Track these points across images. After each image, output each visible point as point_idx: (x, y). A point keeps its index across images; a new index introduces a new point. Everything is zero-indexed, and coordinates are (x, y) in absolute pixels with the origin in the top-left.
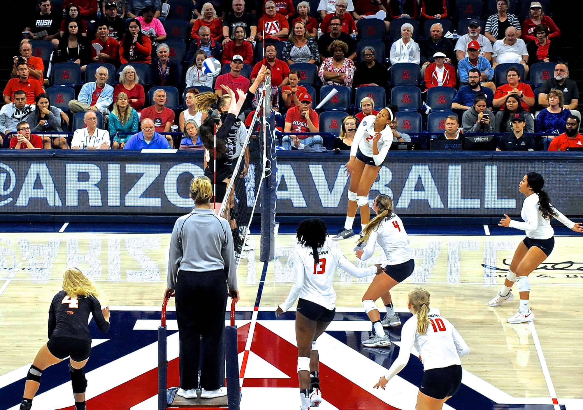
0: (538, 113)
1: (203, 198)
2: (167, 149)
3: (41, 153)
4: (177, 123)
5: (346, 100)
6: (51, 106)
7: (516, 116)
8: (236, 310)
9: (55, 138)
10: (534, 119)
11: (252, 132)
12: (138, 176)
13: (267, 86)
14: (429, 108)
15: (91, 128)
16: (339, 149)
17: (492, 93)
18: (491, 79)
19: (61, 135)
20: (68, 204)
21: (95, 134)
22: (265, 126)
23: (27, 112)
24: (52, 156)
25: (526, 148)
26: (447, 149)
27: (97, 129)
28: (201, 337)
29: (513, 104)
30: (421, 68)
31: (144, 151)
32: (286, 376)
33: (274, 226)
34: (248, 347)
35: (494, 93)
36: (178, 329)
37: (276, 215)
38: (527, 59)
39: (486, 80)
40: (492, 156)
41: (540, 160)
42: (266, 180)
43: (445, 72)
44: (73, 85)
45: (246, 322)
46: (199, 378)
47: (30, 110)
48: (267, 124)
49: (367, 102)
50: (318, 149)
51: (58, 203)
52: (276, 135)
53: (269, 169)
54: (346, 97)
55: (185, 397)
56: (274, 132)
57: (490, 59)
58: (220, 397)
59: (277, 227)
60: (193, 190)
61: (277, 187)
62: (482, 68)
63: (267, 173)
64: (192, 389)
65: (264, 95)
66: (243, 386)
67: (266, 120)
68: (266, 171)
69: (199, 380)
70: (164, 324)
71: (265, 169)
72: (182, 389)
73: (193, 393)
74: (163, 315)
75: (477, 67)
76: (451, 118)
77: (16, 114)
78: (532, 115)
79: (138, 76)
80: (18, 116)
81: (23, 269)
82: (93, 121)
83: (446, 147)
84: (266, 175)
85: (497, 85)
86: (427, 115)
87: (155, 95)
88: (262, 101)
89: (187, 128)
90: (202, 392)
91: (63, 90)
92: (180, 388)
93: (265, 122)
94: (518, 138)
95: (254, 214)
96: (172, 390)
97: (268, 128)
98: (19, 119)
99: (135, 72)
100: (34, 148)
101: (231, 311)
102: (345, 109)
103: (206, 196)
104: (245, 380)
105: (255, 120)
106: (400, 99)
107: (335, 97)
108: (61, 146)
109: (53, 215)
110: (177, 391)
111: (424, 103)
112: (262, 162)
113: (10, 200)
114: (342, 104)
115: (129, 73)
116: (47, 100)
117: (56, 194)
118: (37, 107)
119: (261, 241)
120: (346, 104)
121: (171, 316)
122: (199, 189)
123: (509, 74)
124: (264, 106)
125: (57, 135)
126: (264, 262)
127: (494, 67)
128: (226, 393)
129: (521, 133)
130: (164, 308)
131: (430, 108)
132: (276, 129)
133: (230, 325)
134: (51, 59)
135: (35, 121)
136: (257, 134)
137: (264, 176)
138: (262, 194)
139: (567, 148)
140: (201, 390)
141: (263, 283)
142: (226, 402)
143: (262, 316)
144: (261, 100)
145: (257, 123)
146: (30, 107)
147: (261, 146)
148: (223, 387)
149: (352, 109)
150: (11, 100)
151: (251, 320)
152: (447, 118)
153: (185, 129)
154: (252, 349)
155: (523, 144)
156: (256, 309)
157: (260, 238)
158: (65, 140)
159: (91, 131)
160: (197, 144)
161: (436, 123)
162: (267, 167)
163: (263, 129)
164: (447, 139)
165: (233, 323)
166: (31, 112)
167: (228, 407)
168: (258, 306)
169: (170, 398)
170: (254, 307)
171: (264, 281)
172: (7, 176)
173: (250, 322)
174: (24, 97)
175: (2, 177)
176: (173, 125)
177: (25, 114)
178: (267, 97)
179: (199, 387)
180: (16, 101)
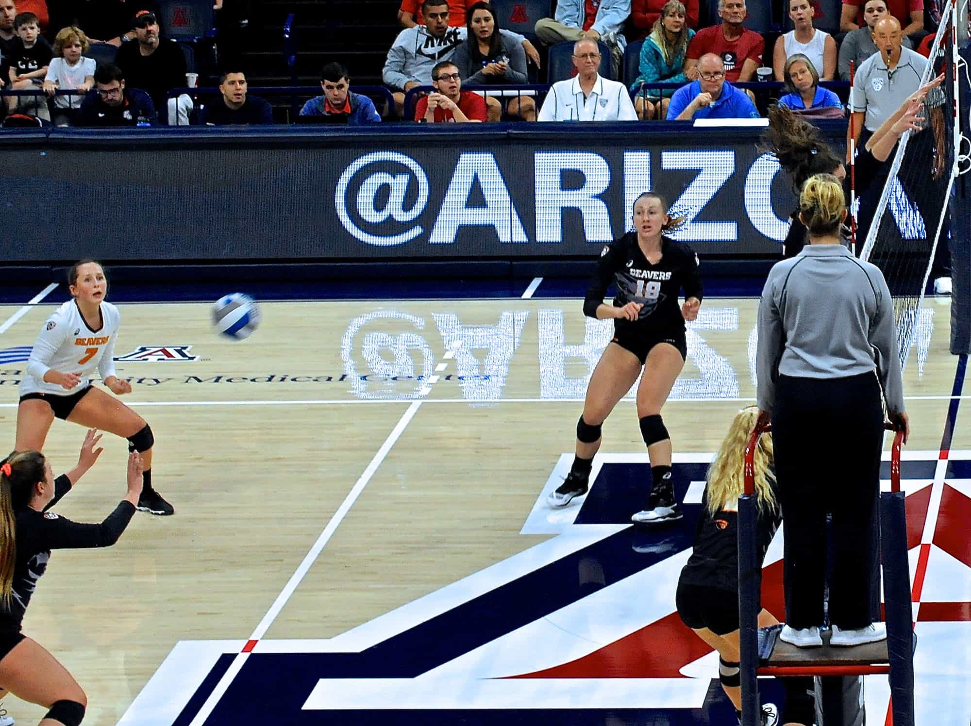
1: (827, 221)
2: (749, 117)
3: (482, 129)
4: (768, 61)
6: (501, 31)
8: (902, 459)
9: (511, 98)
12: (689, 176)
15: (585, 75)
19: (522, 92)
20: (540, 238)
21: (597, 88)
22: (957, 67)
23: (450, 41)
24: (506, 137)
27: (599, 77)
28: (829, 517)
34: (928, 536)
42: (960, 180)
45: (923, 483)
46: (826, 603)
47: (455, 38)
48: (960, 62)
51: (520, 236)
53: (967, 157)
55: (796, 644)
58: (871, 643)
60: (805, 205)
63: (963, 166)
64: (813, 628)
65: (953, 1)
66: (918, 621)
67: (959, 54)
68: (960, 163)
69: (826, 608)
71: (958, 158)
72: (790, 626)
73: (813, 636)
77: (426, 46)
80: (430, 50)
81: (448, 378)
82: (590, 60)
84: (961, 171)
88: (951, 13)
89: (792, 72)
90: (834, 633)
92: (787, 625)
93: (957, 58)
96: (770, 631)
97: (962, 69)
98: (432, 56)
100: (466, 120)
101: (892, 462)
103: (833, 217)
104: (923, 605)
105: (937, 54)
108: (525, 116)
109: (508, 263)
110: (779, 633)
113: (417, 231)
117: (515, 217)
118: (470, 31)
119: (952, 311)
122: (817, 202)
124: (955, 24)
125: (515, 93)
126: (958, 357)
128: (885, 636)
133: (890, 490)
135: (468, 63)
137: (956, 171)
138: (952, 210)
140: (831, 629)
141: (958, 400)
142: (885, 653)
143: (956, 470)
144: (946, 11)
146: (457, 31)
148: (877, 621)
150: (416, 19)
151: (933, 478)
153: (787, 76)
154: (937, 542)
156: (944, 456)
157: (950, 306)
158: (532, 103)
159: (588, 80)
160: (813, 106)
162: (960, 154)
163: (952, 71)
165: (896, 485)
166: (458, 42)
167: (888, 665)
168: (949, 449)
169: (764, 647)
170: (939, 451)
171: (959, 395)
172: (410, 180)
173: (932, 485)
174: (445, 11)
175: (399, 184)
176: (761, 66)
177: (445, 46)
178: (960, 5)
179: (827, 623)
180: (430, 19)
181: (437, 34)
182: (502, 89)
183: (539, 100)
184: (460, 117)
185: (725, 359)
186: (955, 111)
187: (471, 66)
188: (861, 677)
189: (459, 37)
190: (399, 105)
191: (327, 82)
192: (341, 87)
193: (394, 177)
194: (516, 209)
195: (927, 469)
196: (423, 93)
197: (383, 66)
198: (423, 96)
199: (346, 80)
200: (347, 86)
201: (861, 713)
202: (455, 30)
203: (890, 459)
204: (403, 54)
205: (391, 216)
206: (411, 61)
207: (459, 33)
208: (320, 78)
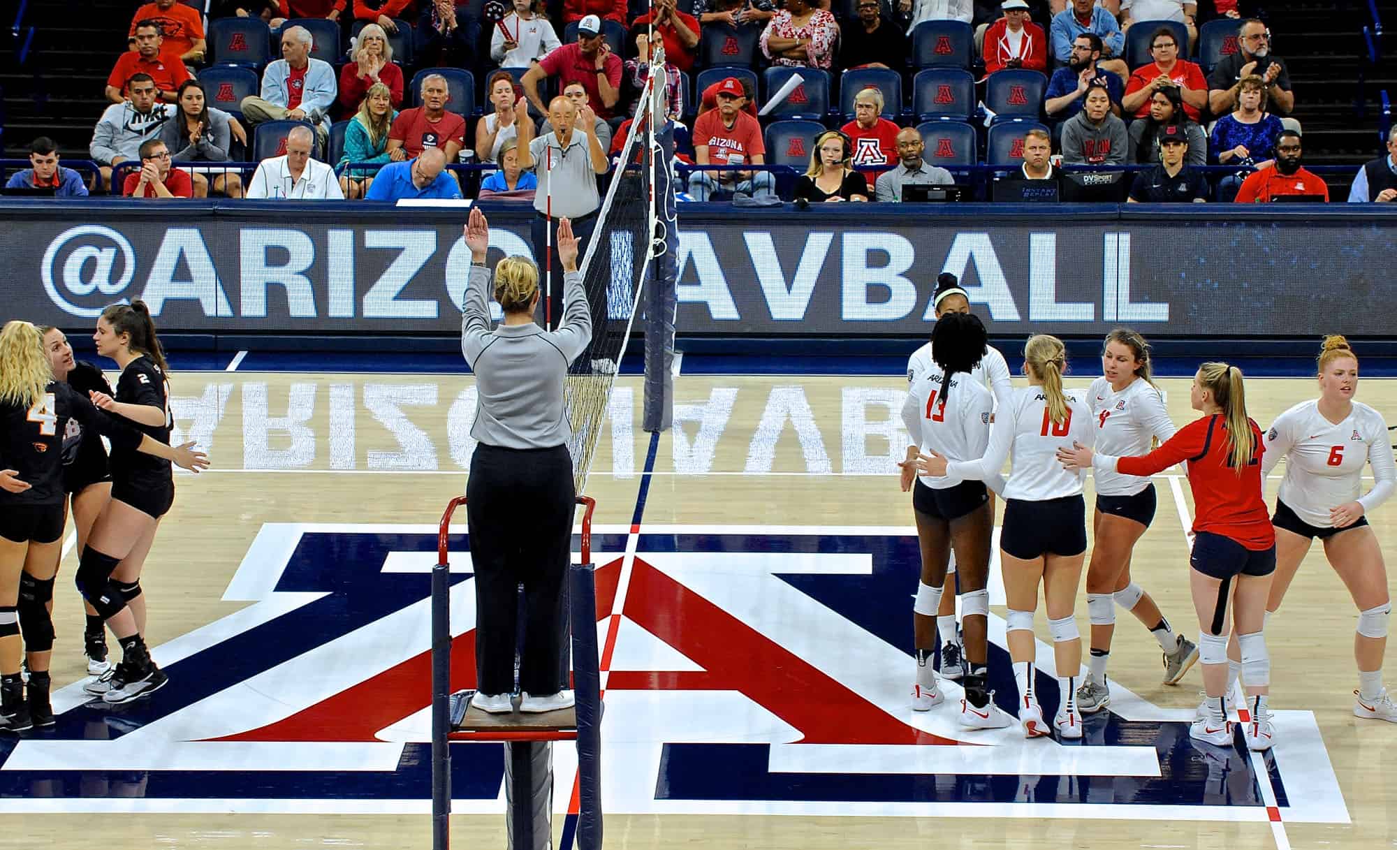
0: (1213, 124)
1: (517, 299)
2: (452, 198)
5: (821, 97)
6: (209, 108)
7: (1170, 130)
8: (592, 532)
9: (217, 175)
10: (1206, 136)
11: (625, 163)
12: (390, 255)
13: (657, 67)
14: (991, 114)
16: (806, 200)
17: (1121, 82)
18: (1118, 53)
19: (228, 169)
20: (245, 312)
21: (305, 174)
22: (654, 152)
23: (157, 117)
24: (211, 213)
25: (1188, 197)
26: (1028, 200)
28: (521, 587)
29: (1161, 108)
30: (975, 30)
31: (402, 203)
32: (696, 668)
33: (672, 357)
34: (618, 607)
35: (1125, 83)
36: (472, 571)
37: (676, 336)
38: (1194, 11)
39: (1108, 57)
40: (1120, 214)
41: (1217, 222)
42: (656, 263)
43: (1024, 39)
44: (255, 65)
47: (163, 113)
48: (657, 147)
49: (865, 99)
50: (764, 198)
52: (675, 169)
53: (662, 240)
54: (819, 90)
55: (487, 710)
56: (672, 164)
57: (1118, 13)
58: (560, 709)
59: (678, 361)
60: (496, 283)
61: (678, 279)
62: (1100, 30)
63: (657, 249)
64: (504, 695)
65: (650, 88)
66: (608, 688)
68: (654, 245)
70: (443, 560)
71: (653, 241)
72: (482, 692)
73: (504, 702)
74: (443, 542)
75: (1091, 28)
76: (1037, 135)
77: (134, 122)
78: (1202, 127)
79: (391, 45)
80: (137, 126)
83: (1026, 195)
84: (655, 254)
85: (1132, 65)
86: (988, 128)
87: (423, 85)
88: (648, 100)
90: (523, 700)
91: (232, 74)
92: (479, 693)
93: (653, 144)
94: (1172, 176)
95: (632, 335)
96: (462, 697)
97: (658, 155)
98: (140, 132)
99: (385, 38)
100: (173, 197)
101: (582, 535)
102: (819, 116)
104: (613, 675)
105: (633, 139)
106: (931, 94)
107: (796, 91)
108: (231, 193)
109: (214, 336)
110: (470, 700)
111: (981, 104)
112: (647, 226)
114: (812, 106)
115: (371, 39)
116: (201, 93)
117: (220, 292)
119: (645, 390)
120: (821, 106)
121: (458, 544)
122: (508, 281)
123: (1156, 43)
124: (651, 110)
125: (221, 170)
126: (651, 434)
127: (1125, 28)
128: (573, 703)
129: (1180, 165)
130: (444, 528)
131: (995, 115)
132: (676, 158)
133: (580, 563)
134: (207, 10)
135: (176, 139)
136: (638, 168)
137: (650, 254)
138: (647, 292)
139: (1273, 197)
140: (521, 695)
141: (650, 476)
142: (573, 720)
143: (647, 543)
145: (636, 146)
146: (165, 108)
147: (645, 192)
148: (565, 688)
149: (834, 117)
150: (123, 95)
152: (1028, 134)
154: (626, 612)
155: (1183, 188)
156: (634, 530)
157: (643, 384)
158: (239, 180)
160: (515, 188)
161: (1005, 144)
162: (656, 236)
163: (648, 157)
164: (1028, 178)
165: (586, 558)
166: (165, 119)
167: (576, 731)
168: (639, 523)
169: (456, 712)
170: (630, 526)
171: (651, 471)
172: (116, 254)
173: (622, 558)
174: (150, 87)
175: (105, 258)
176: (463, 148)
177: (152, 122)
178: (658, 91)
179: (517, 689)
180: (135, 95)
181: (142, 111)
182: (209, 166)
183: (247, 179)
184: (163, 192)
185: (425, 433)
186: (650, 196)
187: (178, 142)
188: (549, 743)
189: (166, 114)
190: (107, 180)
191: (37, 156)
192: (50, 161)
193: (101, 250)
194: (222, 284)
195: (618, 543)
196: (130, 168)
197: (90, 140)
198: (131, 172)
199: (56, 155)
200: (56, 161)
201: (549, 778)
202: (162, 108)
203: (580, 532)
204: (109, 129)
205: (97, 290)
206: (119, 136)
207: (166, 110)
208: (31, 151)
